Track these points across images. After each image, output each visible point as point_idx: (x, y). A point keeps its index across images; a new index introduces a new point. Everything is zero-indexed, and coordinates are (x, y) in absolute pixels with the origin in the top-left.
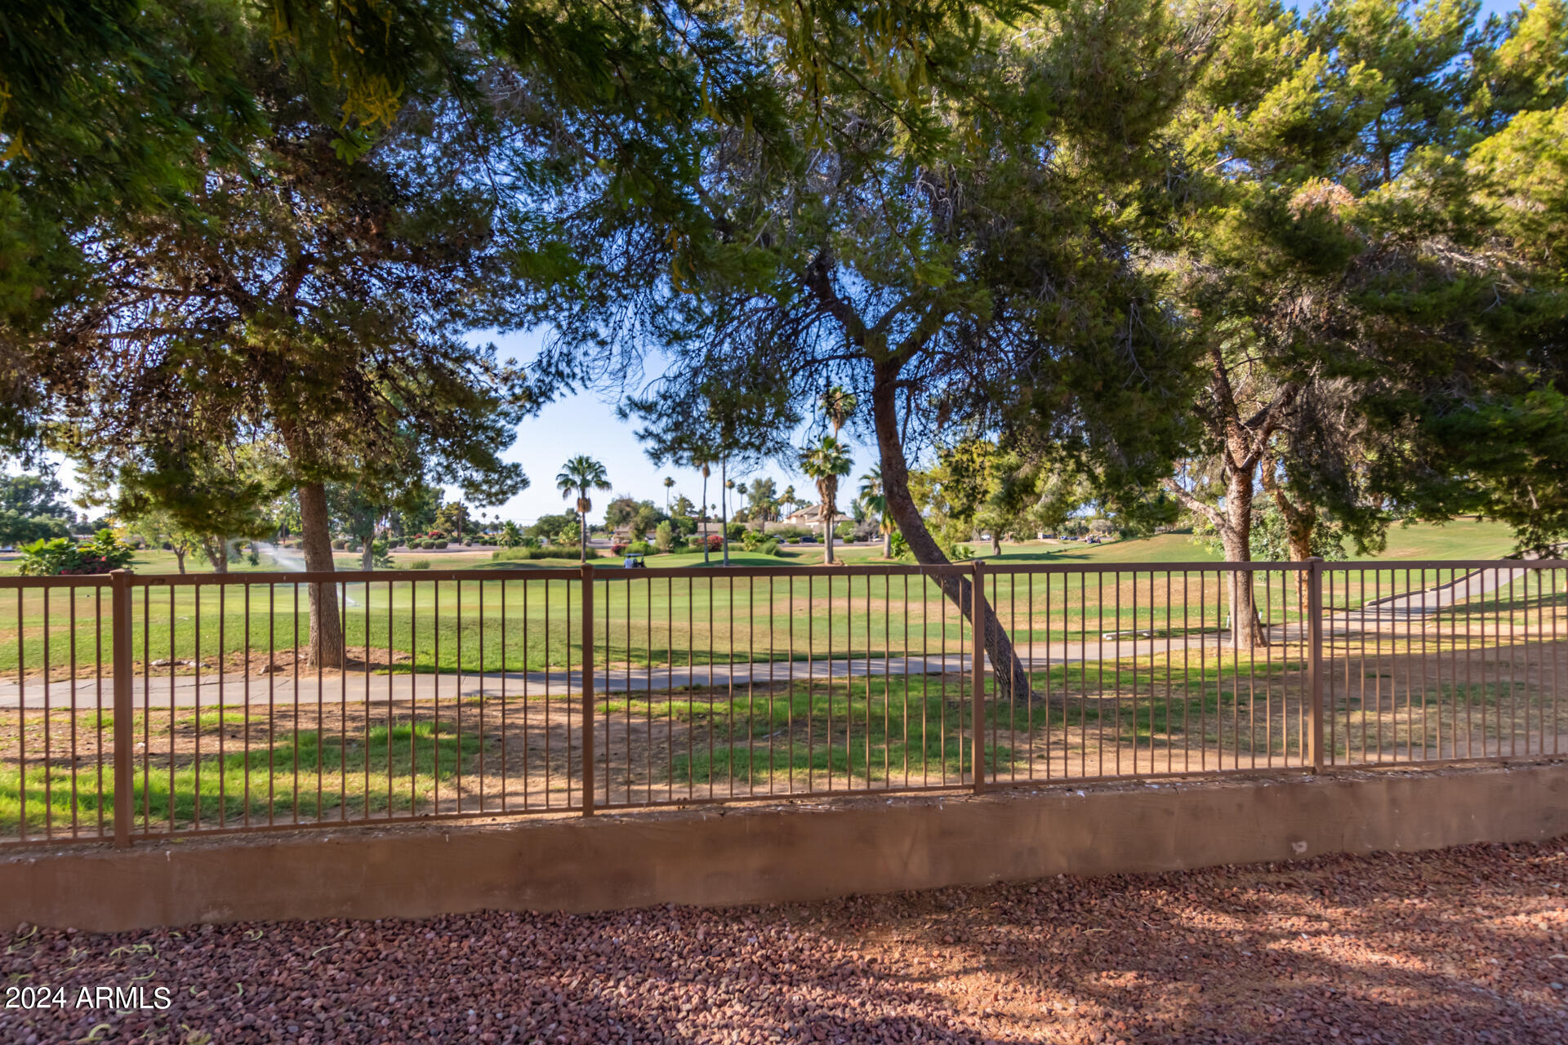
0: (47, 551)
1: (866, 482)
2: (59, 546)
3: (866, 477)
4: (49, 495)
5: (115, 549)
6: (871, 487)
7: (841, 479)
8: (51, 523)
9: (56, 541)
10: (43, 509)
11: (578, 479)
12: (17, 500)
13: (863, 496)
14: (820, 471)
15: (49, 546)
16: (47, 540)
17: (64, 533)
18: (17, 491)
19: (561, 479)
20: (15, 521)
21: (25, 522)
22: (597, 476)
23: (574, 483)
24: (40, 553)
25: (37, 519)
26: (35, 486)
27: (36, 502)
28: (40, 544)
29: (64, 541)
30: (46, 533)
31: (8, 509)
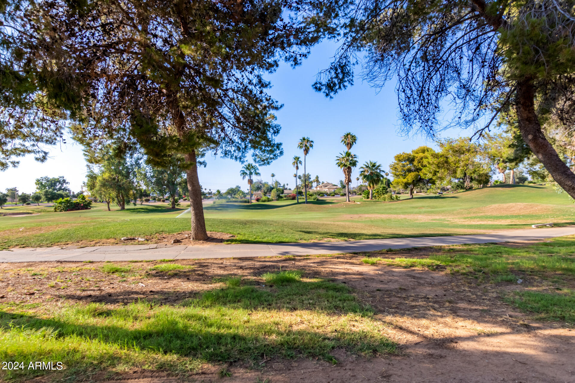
0: (63, 202)
1: (362, 170)
2: (67, 200)
3: (362, 168)
4: (62, 185)
5: (86, 201)
6: (364, 171)
7: (353, 168)
8: (63, 194)
9: (66, 199)
10: (60, 189)
11: (248, 172)
12: (52, 186)
13: (361, 175)
14: (345, 165)
15: (63, 201)
16: (63, 198)
17: (68, 196)
18: (51, 183)
19: (242, 172)
20: (52, 193)
21: (55, 193)
22: (255, 171)
23: (246, 174)
24: (61, 203)
25: (59, 192)
26: (57, 182)
27: (58, 187)
28: (61, 200)
29: (69, 199)
30: (62, 196)
31: (49, 189)
